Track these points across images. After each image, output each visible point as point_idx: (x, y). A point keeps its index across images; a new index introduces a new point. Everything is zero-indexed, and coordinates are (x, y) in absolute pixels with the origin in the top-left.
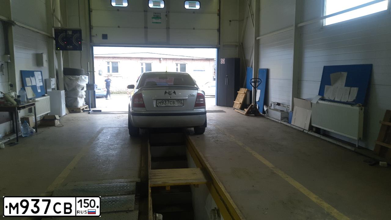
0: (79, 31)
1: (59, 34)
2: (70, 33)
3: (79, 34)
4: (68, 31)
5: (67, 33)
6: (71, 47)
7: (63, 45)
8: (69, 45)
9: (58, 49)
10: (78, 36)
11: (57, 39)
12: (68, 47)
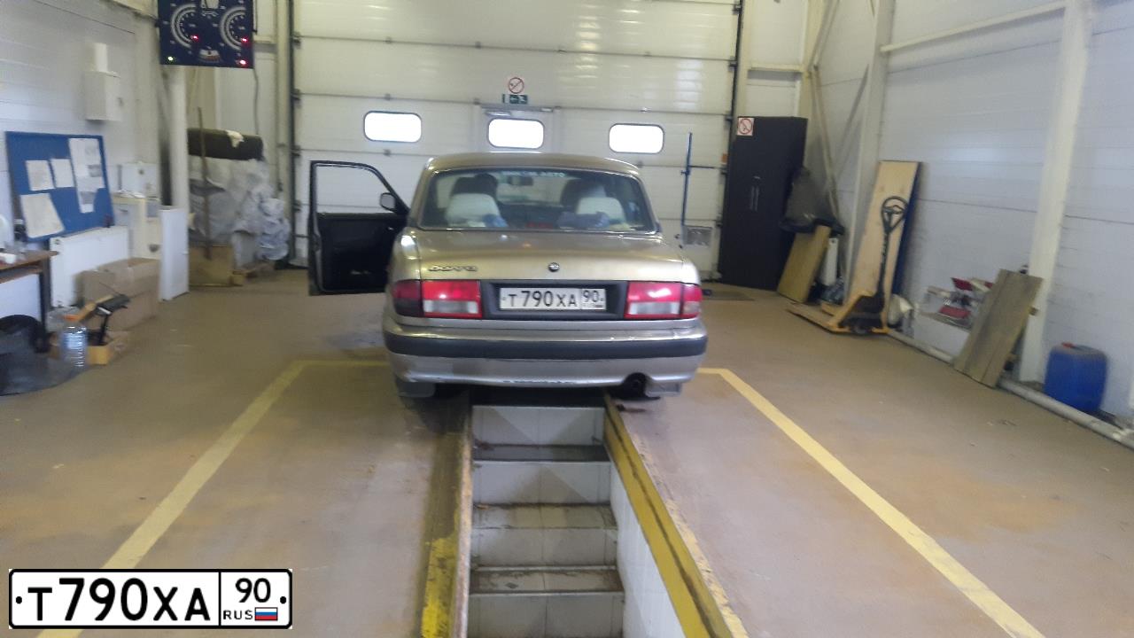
1: (174, 5)
2: (212, 2)
3: (243, 9)
5: (203, 3)
6: (215, 53)
7: (186, 45)
8: (207, 49)
9: (170, 59)
10: (238, 17)
11: (166, 22)
12: (204, 53)
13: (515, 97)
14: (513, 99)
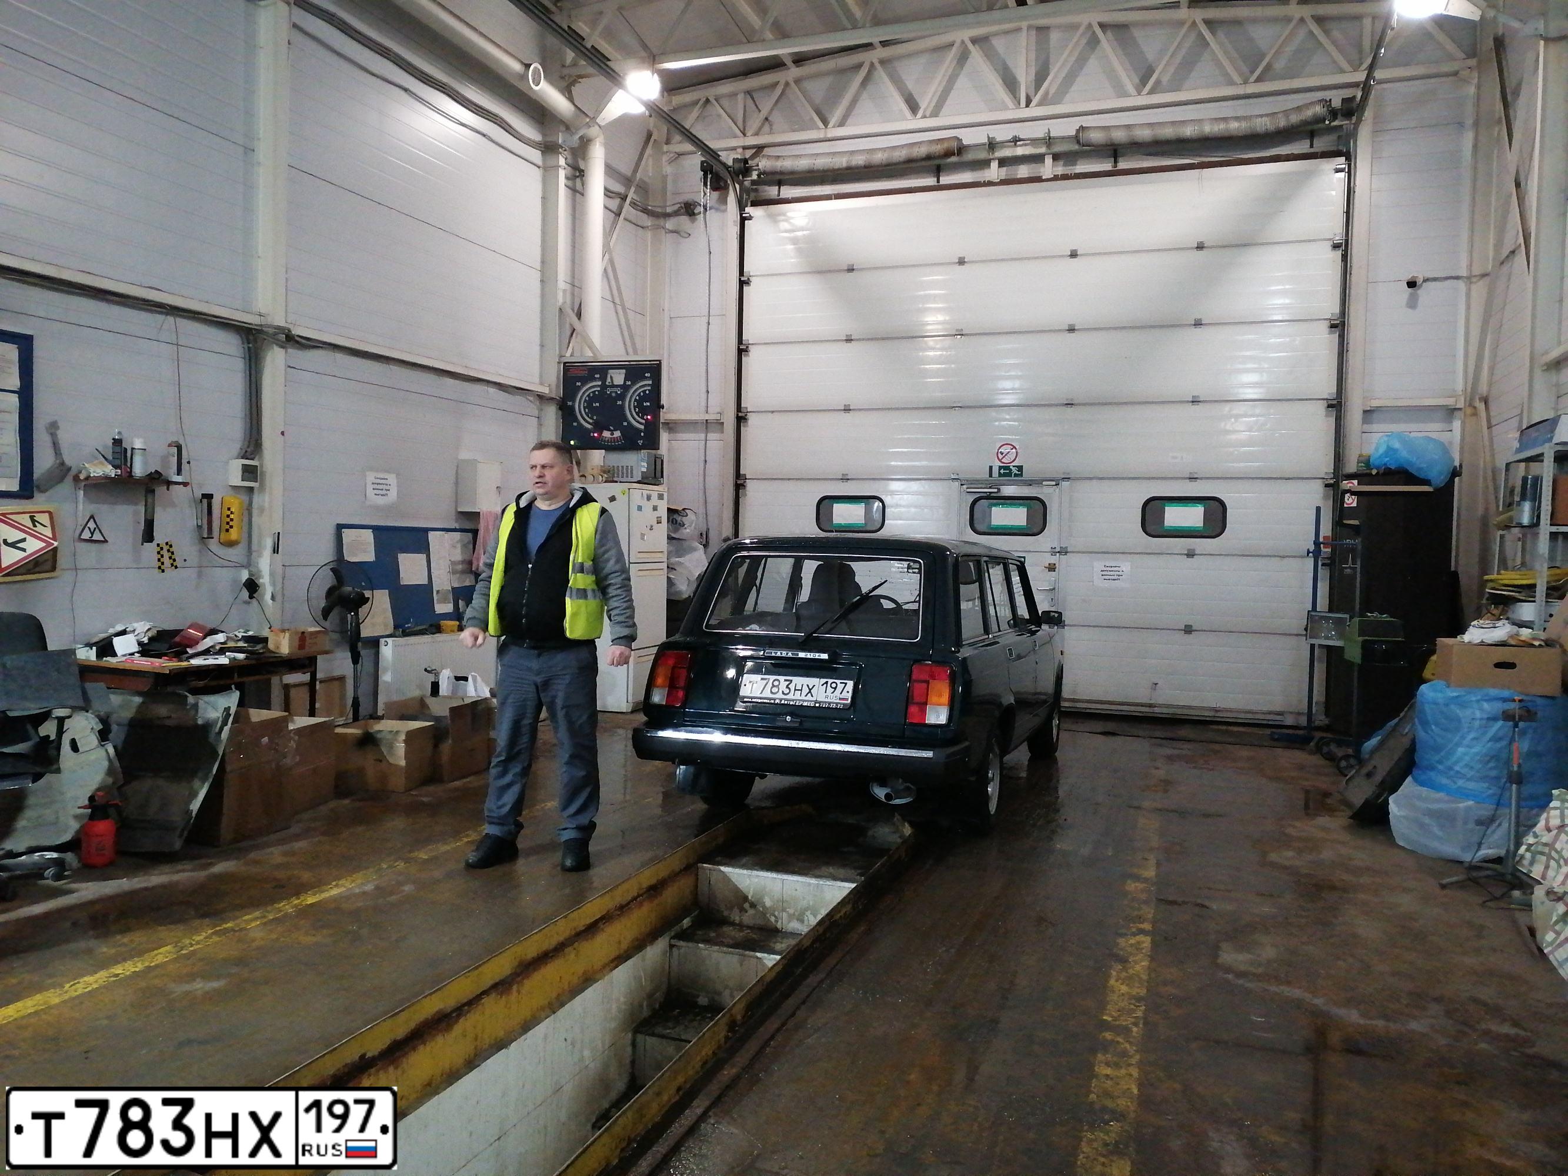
0: (654, 370)
1: (579, 384)
2: (618, 378)
3: (650, 382)
4: (610, 371)
5: (609, 380)
6: (617, 434)
7: (589, 426)
8: (609, 430)
10: (644, 392)
11: (570, 403)
12: (606, 434)
13: (1007, 468)
14: (1002, 471)
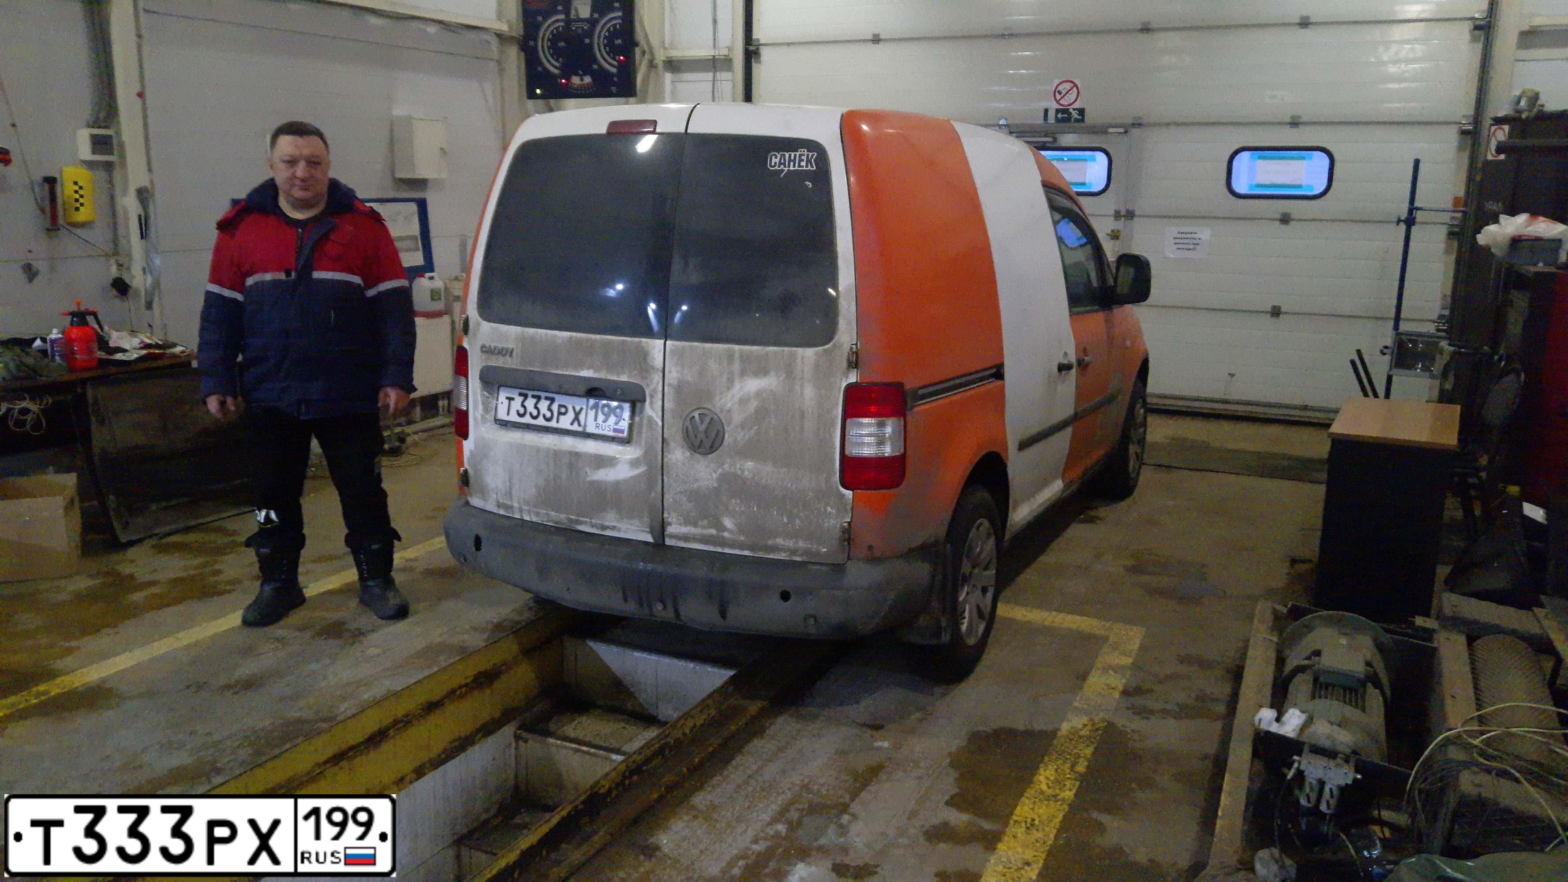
1: (540, 18)
2: (584, 9)
3: (622, 14)
5: (573, 12)
6: (587, 78)
7: (556, 71)
8: (578, 75)
9: (538, 91)
10: (615, 26)
11: (532, 42)
12: (575, 79)
13: (1065, 111)
14: (1060, 116)
